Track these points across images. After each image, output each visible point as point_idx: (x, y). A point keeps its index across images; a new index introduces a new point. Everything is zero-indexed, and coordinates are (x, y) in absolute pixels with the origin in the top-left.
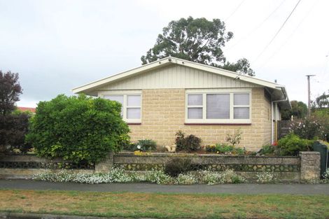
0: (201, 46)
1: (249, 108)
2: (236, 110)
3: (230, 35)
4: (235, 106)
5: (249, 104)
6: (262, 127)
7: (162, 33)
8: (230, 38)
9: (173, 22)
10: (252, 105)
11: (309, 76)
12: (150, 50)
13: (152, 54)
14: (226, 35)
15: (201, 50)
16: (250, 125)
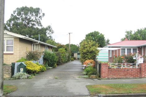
0: (31, 19)
1: (13, 46)
2: (8, 47)
3: (44, 14)
4: (7, 46)
5: (13, 45)
6: (18, 55)
7: (13, 13)
8: (43, 16)
9: (18, 8)
10: (14, 46)
11: (69, 33)
12: (8, 20)
13: (9, 23)
14: (41, 15)
15: (31, 21)
16: (13, 54)
